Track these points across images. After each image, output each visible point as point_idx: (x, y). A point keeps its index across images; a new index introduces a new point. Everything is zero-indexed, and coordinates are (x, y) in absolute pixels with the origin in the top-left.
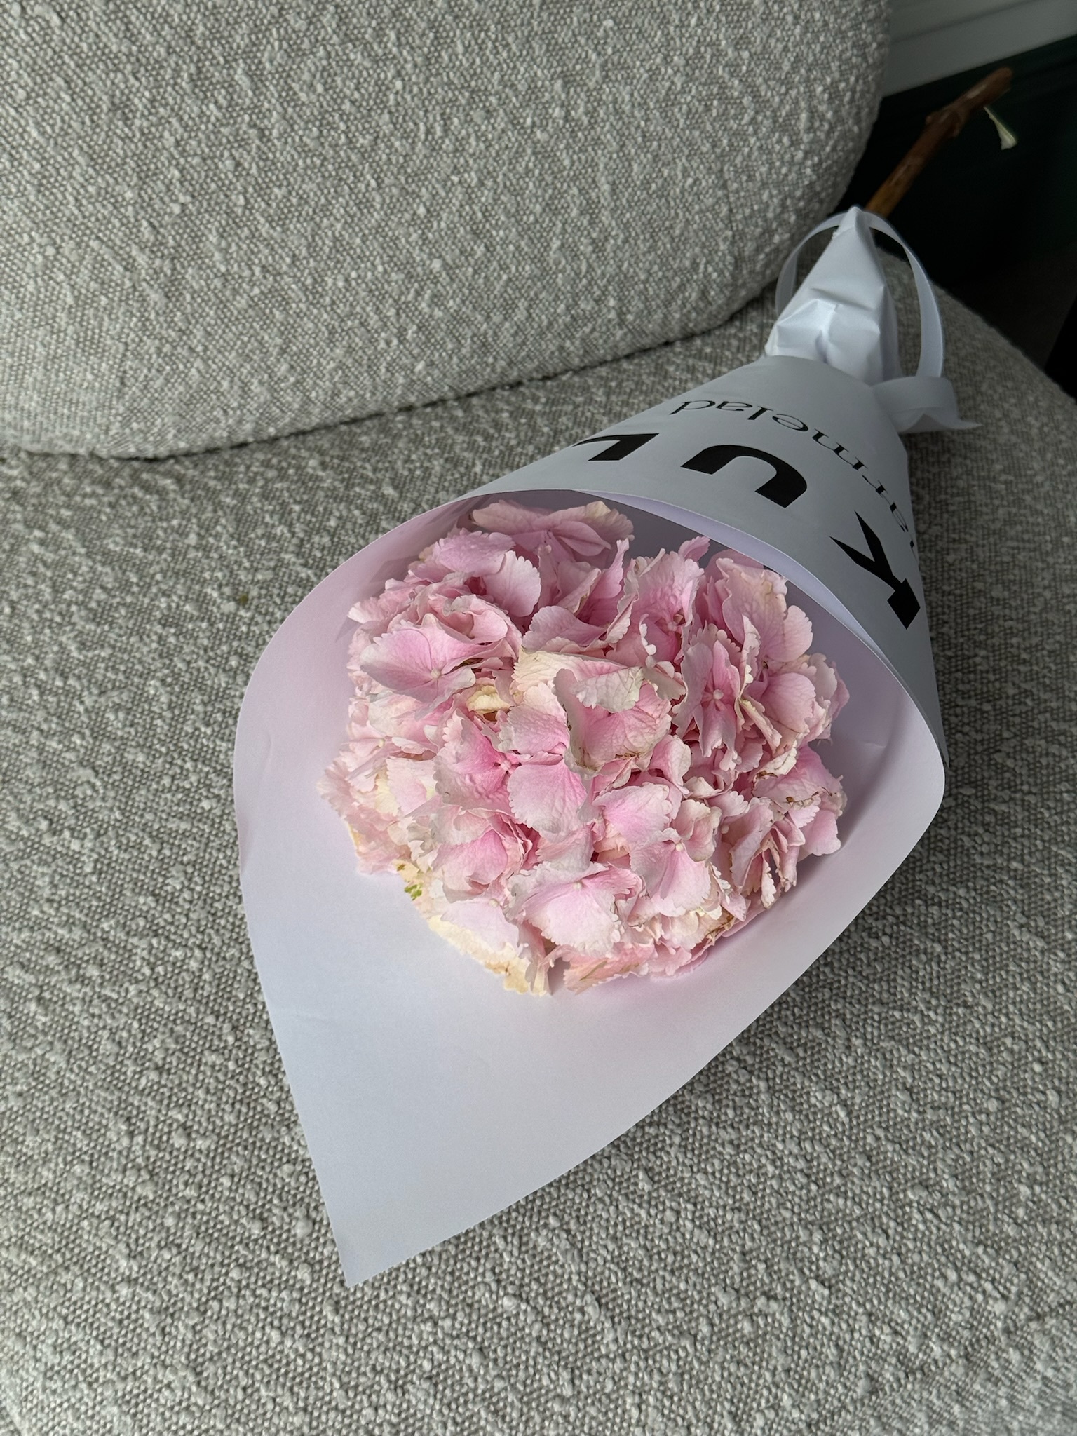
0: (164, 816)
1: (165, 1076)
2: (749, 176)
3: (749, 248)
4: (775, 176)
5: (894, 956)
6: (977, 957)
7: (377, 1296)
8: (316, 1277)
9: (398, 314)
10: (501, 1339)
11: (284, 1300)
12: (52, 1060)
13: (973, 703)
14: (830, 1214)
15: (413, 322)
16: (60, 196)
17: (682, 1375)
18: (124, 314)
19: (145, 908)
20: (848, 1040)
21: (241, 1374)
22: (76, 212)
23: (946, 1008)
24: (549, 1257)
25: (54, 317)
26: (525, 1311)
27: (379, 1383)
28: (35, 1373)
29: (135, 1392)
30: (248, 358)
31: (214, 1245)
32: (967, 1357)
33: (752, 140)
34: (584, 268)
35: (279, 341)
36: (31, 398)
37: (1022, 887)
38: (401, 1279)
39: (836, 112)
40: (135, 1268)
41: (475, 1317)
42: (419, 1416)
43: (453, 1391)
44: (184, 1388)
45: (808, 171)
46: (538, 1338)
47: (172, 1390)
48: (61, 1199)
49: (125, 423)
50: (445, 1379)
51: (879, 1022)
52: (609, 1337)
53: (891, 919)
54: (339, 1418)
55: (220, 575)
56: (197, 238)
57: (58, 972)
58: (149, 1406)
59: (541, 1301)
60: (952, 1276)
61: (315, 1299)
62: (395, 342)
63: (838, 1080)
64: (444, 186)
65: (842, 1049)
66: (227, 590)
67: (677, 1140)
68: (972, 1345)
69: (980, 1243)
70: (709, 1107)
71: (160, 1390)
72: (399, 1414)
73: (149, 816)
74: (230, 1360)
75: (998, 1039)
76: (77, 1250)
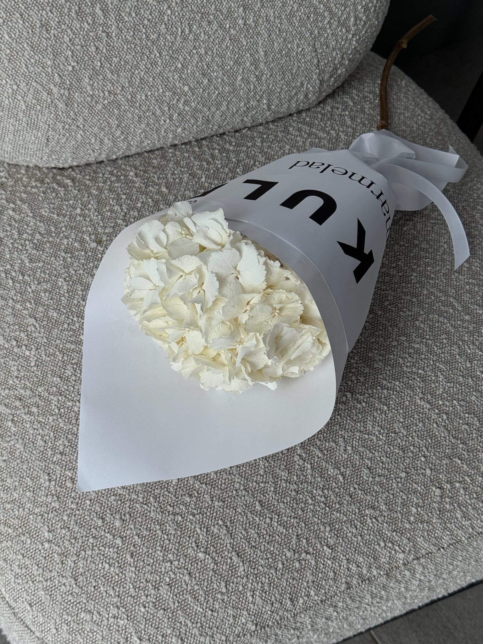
0: (65, 342)
1: (64, 456)
2: (327, 46)
3: (327, 76)
4: (339, 46)
5: (367, 411)
6: (401, 412)
7: (148, 551)
8: (124, 543)
9: (169, 109)
10: (198, 569)
11: (111, 552)
12: (18, 447)
13: (409, 298)
14: (334, 520)
15: (176, 112)
16: (18, 64)
17: (270, 584)
18: (48, 113)
19: (56, 383)
20: (346, 447)
21: (93, 581)
22: (26, 70)
23: (387, 434)
24: (218, 536)
25: (17, 114)
26: (208, 559)
27: (148, 586)
28: (11, 576)
29: (51, 586)
30: (103, 129)
31: (83, 528)
32: (387, 574)
33: (329, 31)
34: (252, 88)
35: (116, 122)
36: (8, 146)
37: (423, 381)
38: (158, 544)
39: (367, 17)
40: (51, 536)
41: (187, 560)
42: (164, 599)
43: (178, 590)
44: (70, 586)
45: (354, 43)
46: (213, 569)
47: (65, 586)
48: (21, 506)
49: (50, 156)
50: (175, 585)
51: (359, 440)
52: (242, 569)
53: (367, 395)
54: (132, 600)
55: (90, 229)
56: (79, 80)
57: (20, 409)
58: (56, 592)
59: (214, 554)
60: (382, 544)
61: (123, 552)
62: (168, 121)
63: (340, 464)
64: (189, 55)
65: (343, 451)
66: (93, 237)
67: (272, 489)
68: (389, 569)
69: (395, 530)
70: (286, 475)
71: (61, 586)
72: (156, 599)
73: (58, 342)
74: (89, 575)
75: (407, 447)
76: (28, 527)
